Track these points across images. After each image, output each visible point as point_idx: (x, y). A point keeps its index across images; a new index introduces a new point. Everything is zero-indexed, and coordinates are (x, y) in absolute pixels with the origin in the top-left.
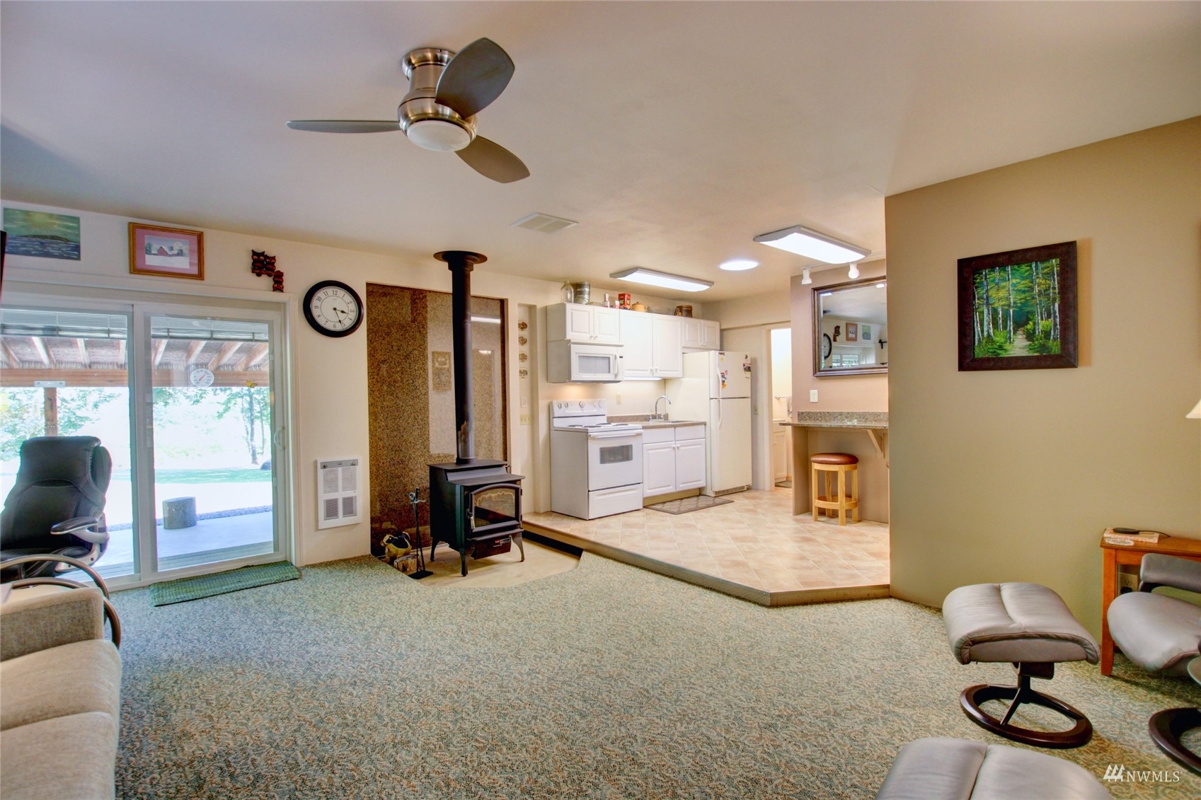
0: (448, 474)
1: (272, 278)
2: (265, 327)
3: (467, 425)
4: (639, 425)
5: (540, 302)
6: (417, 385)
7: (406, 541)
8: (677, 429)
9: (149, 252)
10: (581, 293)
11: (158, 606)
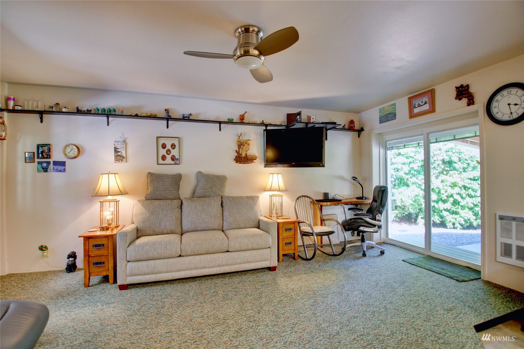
1: (467, 98)
9: (415, 108)
11: (403, 260)
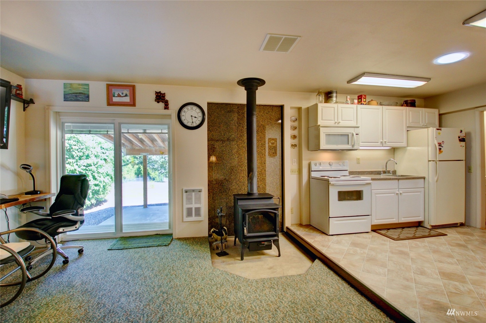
0: (239, 201)
1: (164, 103)
2: (166, 126)
3: (252, 174)
4: (368, 177)
5: (305, 105)
6: (234, 152)
7: (224, 232)
8: (400, 181)
9: (114, 96)
10: (331, 97)
11: (108, 250)
